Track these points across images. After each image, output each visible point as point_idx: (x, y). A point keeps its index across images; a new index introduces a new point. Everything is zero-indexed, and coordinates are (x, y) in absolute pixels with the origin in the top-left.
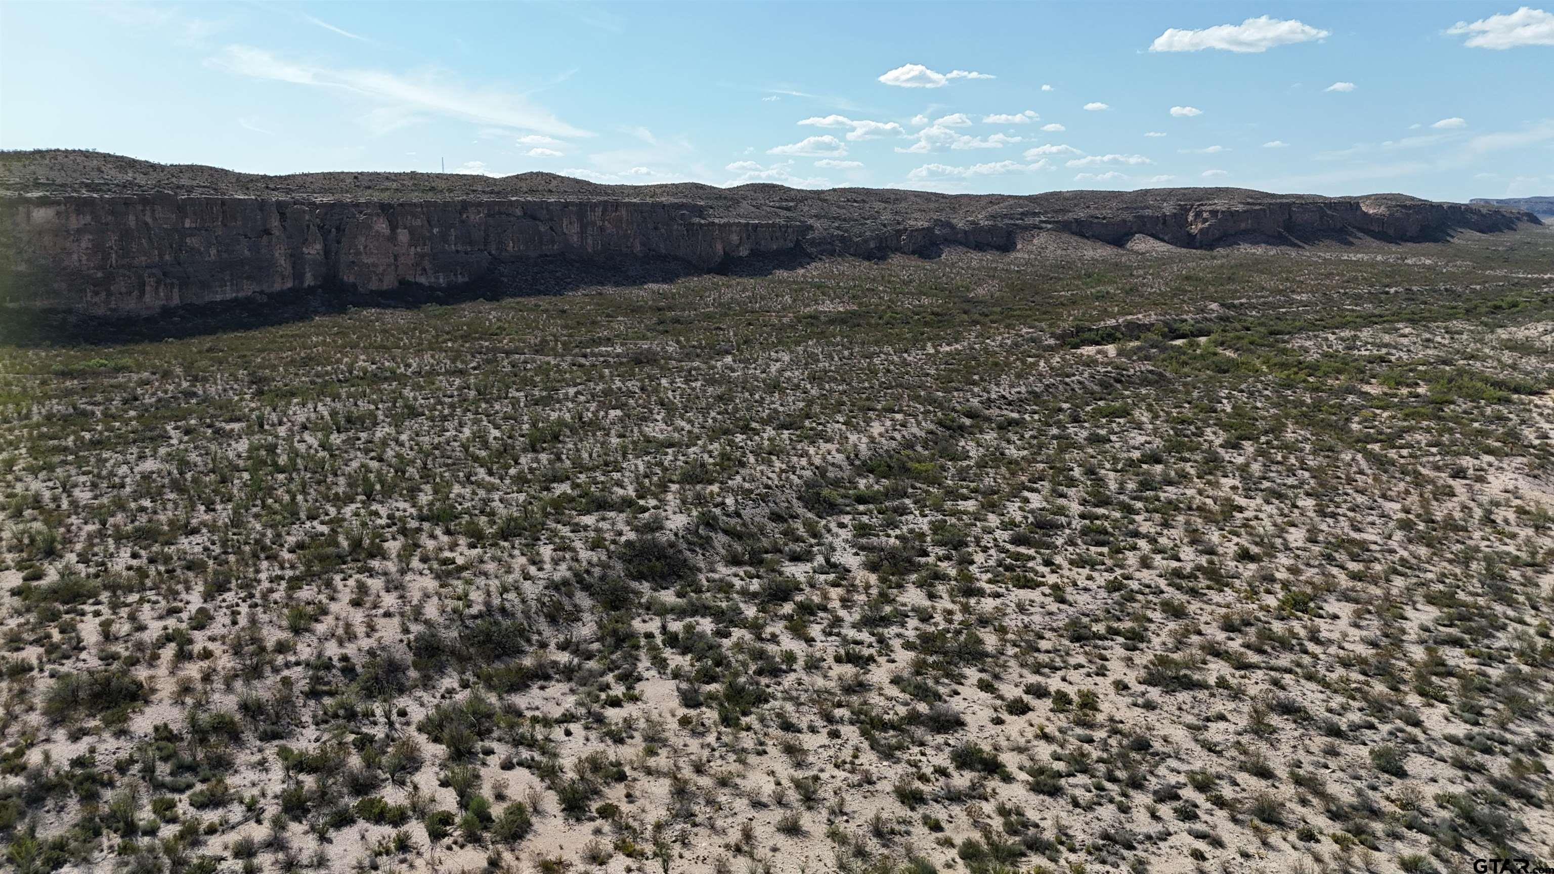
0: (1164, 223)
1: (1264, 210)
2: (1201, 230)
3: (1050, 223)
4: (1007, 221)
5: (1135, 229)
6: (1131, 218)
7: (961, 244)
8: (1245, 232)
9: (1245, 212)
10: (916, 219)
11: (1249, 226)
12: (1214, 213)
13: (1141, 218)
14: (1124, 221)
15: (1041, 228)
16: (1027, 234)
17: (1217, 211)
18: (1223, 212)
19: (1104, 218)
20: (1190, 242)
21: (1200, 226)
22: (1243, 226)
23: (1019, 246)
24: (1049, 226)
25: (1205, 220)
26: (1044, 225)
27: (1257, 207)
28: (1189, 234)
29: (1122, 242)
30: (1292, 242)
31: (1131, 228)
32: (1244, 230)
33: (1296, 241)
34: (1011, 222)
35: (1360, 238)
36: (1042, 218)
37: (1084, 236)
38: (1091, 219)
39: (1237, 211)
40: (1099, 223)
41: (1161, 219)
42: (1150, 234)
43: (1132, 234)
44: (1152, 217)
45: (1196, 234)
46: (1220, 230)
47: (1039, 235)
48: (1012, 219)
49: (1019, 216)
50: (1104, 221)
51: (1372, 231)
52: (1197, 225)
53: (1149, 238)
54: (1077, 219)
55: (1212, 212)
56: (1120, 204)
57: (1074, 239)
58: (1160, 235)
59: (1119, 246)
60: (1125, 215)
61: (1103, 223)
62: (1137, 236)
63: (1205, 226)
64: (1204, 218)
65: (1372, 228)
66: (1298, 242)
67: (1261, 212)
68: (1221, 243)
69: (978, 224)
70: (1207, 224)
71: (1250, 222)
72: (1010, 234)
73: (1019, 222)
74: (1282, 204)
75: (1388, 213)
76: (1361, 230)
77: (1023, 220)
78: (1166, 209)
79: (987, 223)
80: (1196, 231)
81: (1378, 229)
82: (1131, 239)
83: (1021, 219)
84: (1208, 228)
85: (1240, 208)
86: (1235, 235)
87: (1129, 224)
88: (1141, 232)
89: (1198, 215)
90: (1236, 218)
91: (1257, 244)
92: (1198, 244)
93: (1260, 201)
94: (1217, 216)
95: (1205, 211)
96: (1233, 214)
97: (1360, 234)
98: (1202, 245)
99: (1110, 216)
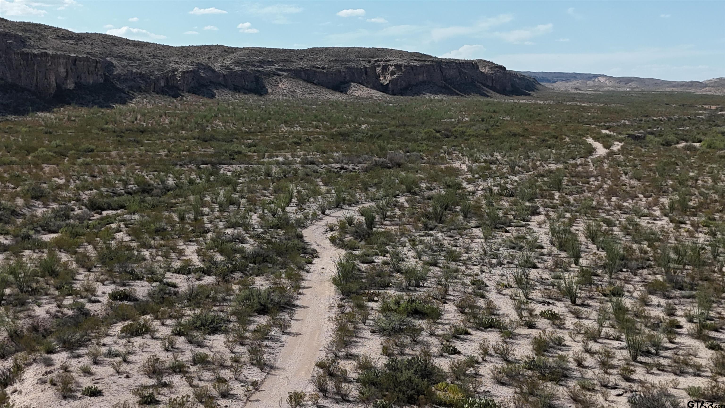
0: (366, 74)
1: (433, 66)
2: (391, 81)
3: (284, 71)
4: (251, 68)
5: (348, 78)
6: (342, 69)
7: (226, 86)
8: (423, 83)
9: (421, 66)
10: (177, 63)
11: (425, 79)
12: (399, 67)
13: (349, 68)
14: (340, 72)
15: (279, 75)
16: (271, 80)
18: (405, 66)
19: (323, 68)
20: (384, 89)
21: (389, 78)
22: (420, 78)
24: (285, 74)
25: (393, 73)
26: (281, 73)
27: (427, 63)
28: (382, 84)
29: (342, 90)
30: (455, 92)
31: (345, 78)
32: (423, 82)
33: (457, 92)
34: (253, 68)
35: (488, 92)
36: (277, 66)
37: (314, 83)
38: (314, 69)
39: (416, 66)
40: (321, 72)
41: (363, 70)
42: (360, 83)
43: (347, 83)
44: (357, 69)
45: (388, 84)
46: (405, 81)
47: (281, 81)
48: (254, 66)
49: (259, 64)
50: (325, 71)
51: (488, 86)
52: (385, 77)
53: (362, 86)
54: (303, 68)
55: (396, 66)
56: (329, 57)
57: (309, 85)
58: (365, 84)
59: (342, 92)
60: (338, 66)
61: (324, 73)
62: (352, 84)
63: (393, 77)
64: (392, 71)
65: (488, 84)
66: (459, 93)
67: (431, 67)
68: (408, 91)
69: (231, 69)
70: (395, 76)
71: (425, 75)
72: (257, 79)
73: (260, 69)
74: (436, 62)
75: (492, 72)
76: (484, 85)
77: (263, 67)
78: (363, 63)
79: (236, 68)
80: (386, 82)
81: (491, 85)
82: (349, 87)
83: (261, 66)
84: (397, 79)
85: (416, 63)
86: (417, 85)
87: (343, 74)
88: (352, 82)
89: (385, 68)
90: (415, 71)
91: (436, 93)
92: (390, 92)
93: (424, 59)
94: (402, 70)
95: (390, 65)
96: (413, 68)
97: (485, 88)
98: (394, 93)
99: (326, 66)
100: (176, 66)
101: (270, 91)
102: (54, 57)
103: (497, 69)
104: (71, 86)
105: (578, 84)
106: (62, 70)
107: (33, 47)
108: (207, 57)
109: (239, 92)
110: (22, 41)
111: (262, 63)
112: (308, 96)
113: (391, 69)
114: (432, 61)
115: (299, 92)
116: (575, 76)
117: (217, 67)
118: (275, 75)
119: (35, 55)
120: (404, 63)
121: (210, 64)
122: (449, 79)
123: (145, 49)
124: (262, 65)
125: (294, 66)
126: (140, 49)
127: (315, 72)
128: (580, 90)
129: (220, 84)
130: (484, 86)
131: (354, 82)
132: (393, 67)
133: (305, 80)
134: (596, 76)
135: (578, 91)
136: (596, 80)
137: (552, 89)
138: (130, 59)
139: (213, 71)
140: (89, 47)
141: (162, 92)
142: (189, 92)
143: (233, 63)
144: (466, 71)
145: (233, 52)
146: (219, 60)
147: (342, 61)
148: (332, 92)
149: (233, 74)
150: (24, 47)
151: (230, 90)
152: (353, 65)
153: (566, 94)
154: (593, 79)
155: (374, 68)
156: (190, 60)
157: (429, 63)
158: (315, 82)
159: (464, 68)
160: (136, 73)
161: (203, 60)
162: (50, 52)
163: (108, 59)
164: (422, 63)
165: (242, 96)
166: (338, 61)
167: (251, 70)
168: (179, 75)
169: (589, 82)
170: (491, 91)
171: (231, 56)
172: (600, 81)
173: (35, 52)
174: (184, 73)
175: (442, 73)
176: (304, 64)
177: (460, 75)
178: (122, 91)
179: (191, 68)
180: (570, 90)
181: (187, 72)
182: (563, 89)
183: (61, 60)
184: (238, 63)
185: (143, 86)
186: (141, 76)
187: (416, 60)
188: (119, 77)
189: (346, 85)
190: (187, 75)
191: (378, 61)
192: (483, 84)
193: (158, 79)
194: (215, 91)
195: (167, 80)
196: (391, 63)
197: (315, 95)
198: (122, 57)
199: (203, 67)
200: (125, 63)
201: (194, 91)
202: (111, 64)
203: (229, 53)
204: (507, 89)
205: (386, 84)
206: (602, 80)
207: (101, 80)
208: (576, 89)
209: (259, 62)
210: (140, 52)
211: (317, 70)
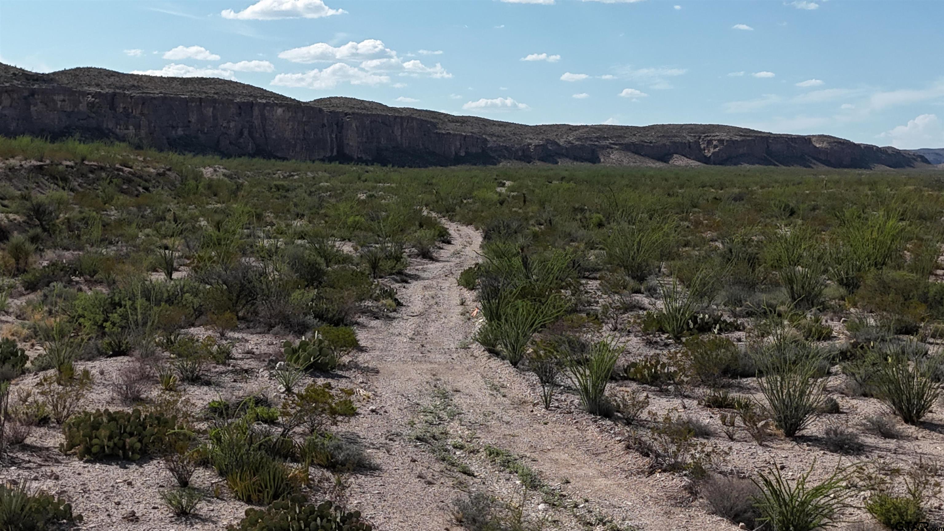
0: (689, 147)
1: (754, 141)
2: (713, 153)
3: (617, 145)
4: (589, 142)
5: (672, 151)
6: (668, 143)
9: (742, 141)
10: (531, 139)
11: (745, 151)
12: (721, 141)
13: (674, 143)
14: (664, 145)
15: (612, 148)
16: (605, 152)
17: (723, 140)
18: (727, 141)
19: (651, 143)
20: (706, 161)
21: (712, 150)
22: (741, 151)
24: (617, 147)
25: (715, 147)
26: (613, 146)
28: (705, 156)
29: (665, 160)
31: (669, 150)
32: (742, 154)
34: (591, 143)
35: (814, 164)
36: (611, 141)
37: (640, 155)
38: (643, 143)
39: (736, 140)
40: (648, 146)
41: (687, 144)
42: (682, 155)
43: (670, 154)
44: (681, 143)
45: (710, 156)
46: (725, 153)
47: (612, 152)
48: (592, 141)
49: (596, 139)
52: (709, 150)
53: (683, 157)
54: (633, 143)
55: (719, 140)
56: (657, 133)
57: (636, 156)
58: (687, 156)
59: (665, 162)
60: (664, 141)
61: (651, 146)
62: (675, 155)
63: (715, 150)
64: (715, 145)
65: (821, 157)
66: (776, 163)
68: (728, 162)
69: (572, 143)
70: (717, 149)
71: (745, 148)
72: (593, 151)
73: (596, 143)
74: (762, 137)
75: (829, 147)
76: (814, 158)
77: (599, 142)
78: (688, 138)
79: (577, 143)
80: (710, 154)
82: (671, 158)
83: (597, 141)
84: (718, 152)
85: (738, 138)
86: (736, 157)
87: (668, 147)
88: (676, 153)
89: (710, 142)
90: (735, 146)
91: (753, 164)
92: (711, 163)
93: (750, 134)
94: (724, 144)
95: (715, 140)
96: (733, 142)
97: (814, 161)
98: (715, 164)
99: (654, 141)
100: (531, 141)
101: (602, 160)
102: (455, 135)
103: (836, 144)
104: (463, 154)
106: (458, 144)
107: (440, 129)
108: (555, 134)
109: (577, 161)
110: (434, 125)
111: (599, 138)
112: (632, 164)
113: (715, 143)
115: (625, 161)
117: (562, 142)
119: (443, 134)
120: (727, 138)
121: (557, 140)
123: (507, 129)
124: (599, 140)
125: (626, 141)
126: (504, 129)
127: (643, 145)
129: (563, 155)
132: (717, 141)
133: (633, 152)
138: (498, 136)
139: (558, 145)
140: (470, 127)
141: (519, 159)
142: (539, 160)
143: (575, 139)
145: (576, 130)
146: (564, 137)
147: (669, 137)
148: (654, 161)
149: (574, 147)
150: (437, 129)
151: (570, 159)
152: (677, 139)
155: (697, 143)
156: (540, 137)
157: (750, 138)
158: (642, 154)
159: (796, 143)
160: (503, 146)
161: (552, 136)
162: (452, 132)
163: (484, 136)
164: (744, 138)
165: (579, 163)
167: (589, 144)
168: (532, 148)
170: (819, 164)
171: (574, 133)
173: (443, 132)
174: (536, 146)
175: (767, 147)
176: (634, 139)
177: (787, 149)
178: (493, 157)
181: (538, 146)
183: (458, 137)
184: (578, 139)
185: (507, 155)
186: (506, 148)
187: (741, 135)
188: (491, 148)
189: (669, 156)
190: (538, 148)
191: (707, 136)
193: (517, 150)
194: (559, 160)
195: (523, 151)
196: (716, 138)
197: (638, 164)
198: (492, 135)
200: (494, 139)
201: (542, 159)
202: (486, 140)
203: (573, 131)
204: (845, 162)
207: (480, 151)
209: (597, 137)
210: (504, 131)
211: (646, 144)
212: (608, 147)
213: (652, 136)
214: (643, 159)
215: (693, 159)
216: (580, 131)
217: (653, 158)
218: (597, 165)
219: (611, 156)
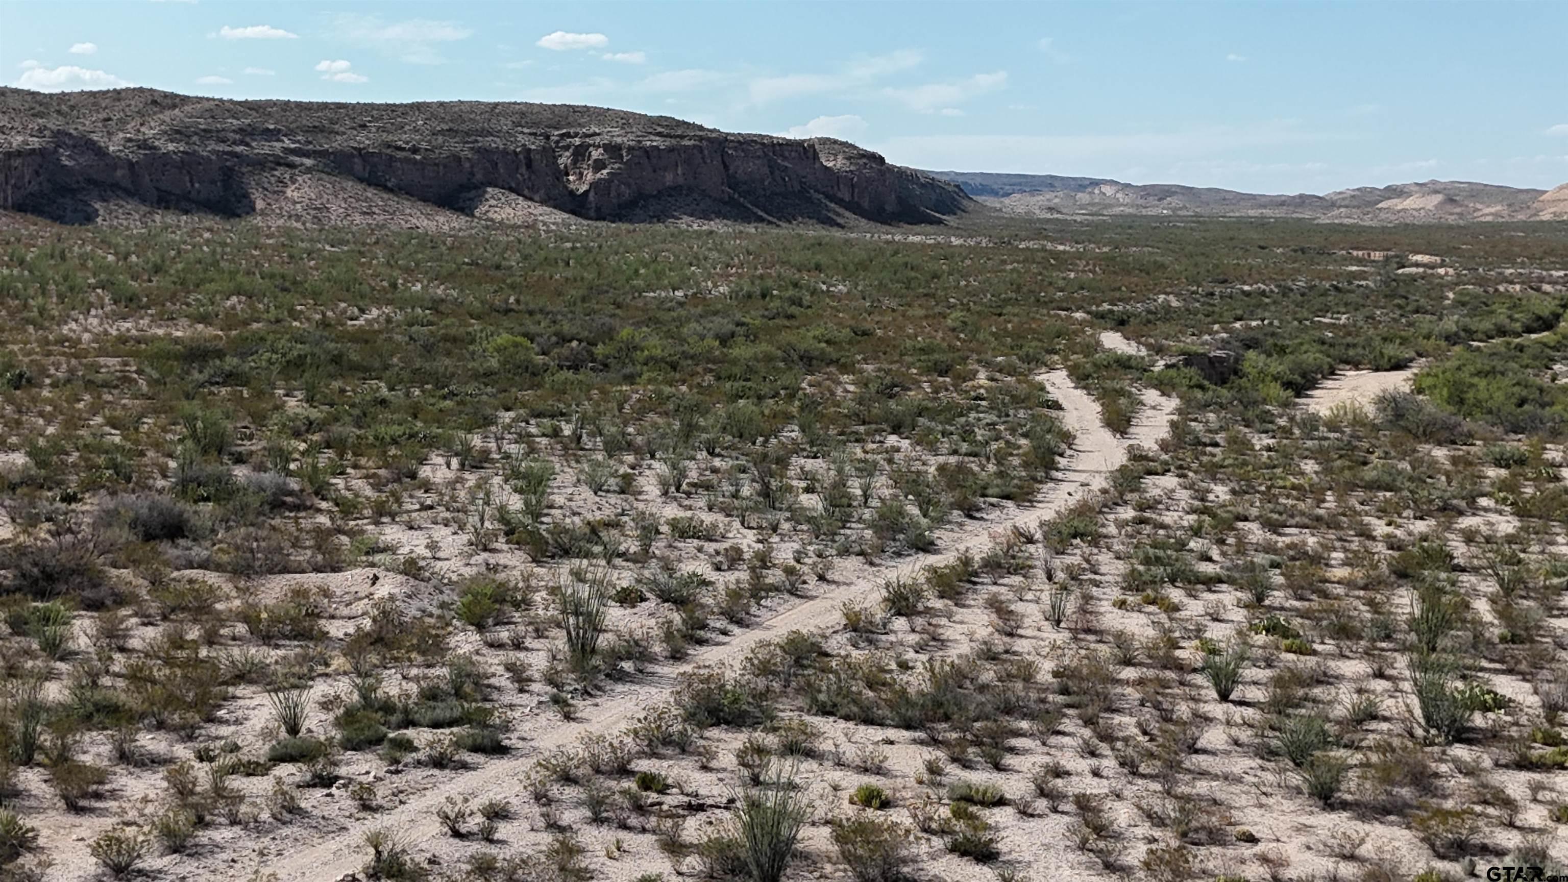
0: (529, 165)
1: (701, 150)
2: (594, 185)
3: (307, 154)
4: (212, 146)
5: (479, 176)
6: (466, 153)
7: (130, 194)
8: (675, 190)
9: (671, 150)
11: (681, 180)
12: (613, 150)
13: (484, 152)
14: (457, 159)
15: (292, 166)
16: (268, 179)
17: (619, 147)
18: (630, 149)
19: (415, 150)
21: (589, 176)
22: (669, 178)
23: (260, 205)
24: (308, 162)
25: (599, 166)
26: (297, 159)
27: (686, 142)
28: (572, 193)
29: (461, 204)
30: (755, 214)
31: (472, 174)
32: (674, 188)
33: (760, 213)
34: (221, 147)
35: (838, 215)
36: (287, 143)
37: (385, 188)
38: (389, 151)
39: (657, 147)
40: (407, 160)
41: (521, 157)
42: (511, 190)
43: (476, 187)
44: (505, 152)
45: (586, 192)
46: (629, 185)
47: (294, 182)
48: (223, 141)
49: (238, 137)
50: (418, 157)
51: (842, 200)
52: (581, 174)
53: (513, 196)
54: (360, 150)
55: (608, 147)
56: (433, 123)
57: (370, 192)
58: (526, 192)
59: (462, 212)
60: (455, 146)
61: (415, 162)
62: (489, 189)
63: (598, 175)
64: (596, 161)
65: (839, 195)
66: (765, 216)
67: (695, 151)
68: (638, 211)
69: (155, 148)
70: (605, 172)
71: (679, 172)
72: (229, 175)
73: (240, 149)
74: (709, 139)
75: (852, 168)
76: (832, 199)
77: (247, 145)
78: (520, 139)
79: (174, 148)
80: (584, 188)
81: (847, 198)
82: (480, 198)
83: (242, 142)
84: (609, 182)
85: (658, 142)
86: (659, 195)
87: (467, 165)
88: (491, 185)
89: (580, 152)
90: (654, 161)
91: (705, 217)
92: (592, 213)
93: (679, 132)
94: (621, 156)
95: (594, 145)
96: (648, 152)
97: (833, 205)
98: (600, 218)
99: (424, 145)
103: (865, 160)
105: (1057, 200)
111: (247, 134)
113: (596, 154)
114: (701, 138)
116: (1050, 183)
117: (116, 143)
118: (279, 164)
120: (627, 142)
121: (98, 138)
122: (745, 183)
124: (248, 139)
125: (338, 143)
127: (391, 158)
128: (1059, 212)
130: (831, 201)
131: (496, 186)
132: (601, 150)
133: (363, 181)
134: (1096, 183)
135: (1056, 216)
136: (1097, 191)
137: (996, 210)
139: (102, 153)
143: (166, 132)
144: (786, 164)
145: (173, 109)
146: (129, 126)
147: (466, 134)
152: (495, 143)
153: (1026, 221)
154: (1090, 190)
155: (550, 154)
156: (35, 122)
157: (690, 143)
158: (389, 185)
159: (782, 156)
164: (674, 141)
166: (457, 132)
167: (213, 152)
169: (1080, 195)
170: (847, 214)
172: (1104, 194)
175: (726, 167)
176: (362, 139)
177: (772, 173)
179: (35, 143)
180: (1037, 212)
181: (24, 154)
182: (1021, 210)
184: (178, 133)
187: (659, 134)
189: (473, 194)
190: (16, 162)
191: (568, 135)
192: (827, 196)
194: (97, 206)
196: (596, 140)
199: (71, 142)
201: (35, 205)
204: (888, 208)
205: (581, 191)
206: (1108, 190)
208: (1050, 209)
209: (241, 130)
211: (400, 154)
212: (279, 162)
213: (416, 130)
214: (393, 201)
215: (543, 202)
216: (187, 108)
217: (425, 200)
218: (242, 224)
219: (289, 193)
